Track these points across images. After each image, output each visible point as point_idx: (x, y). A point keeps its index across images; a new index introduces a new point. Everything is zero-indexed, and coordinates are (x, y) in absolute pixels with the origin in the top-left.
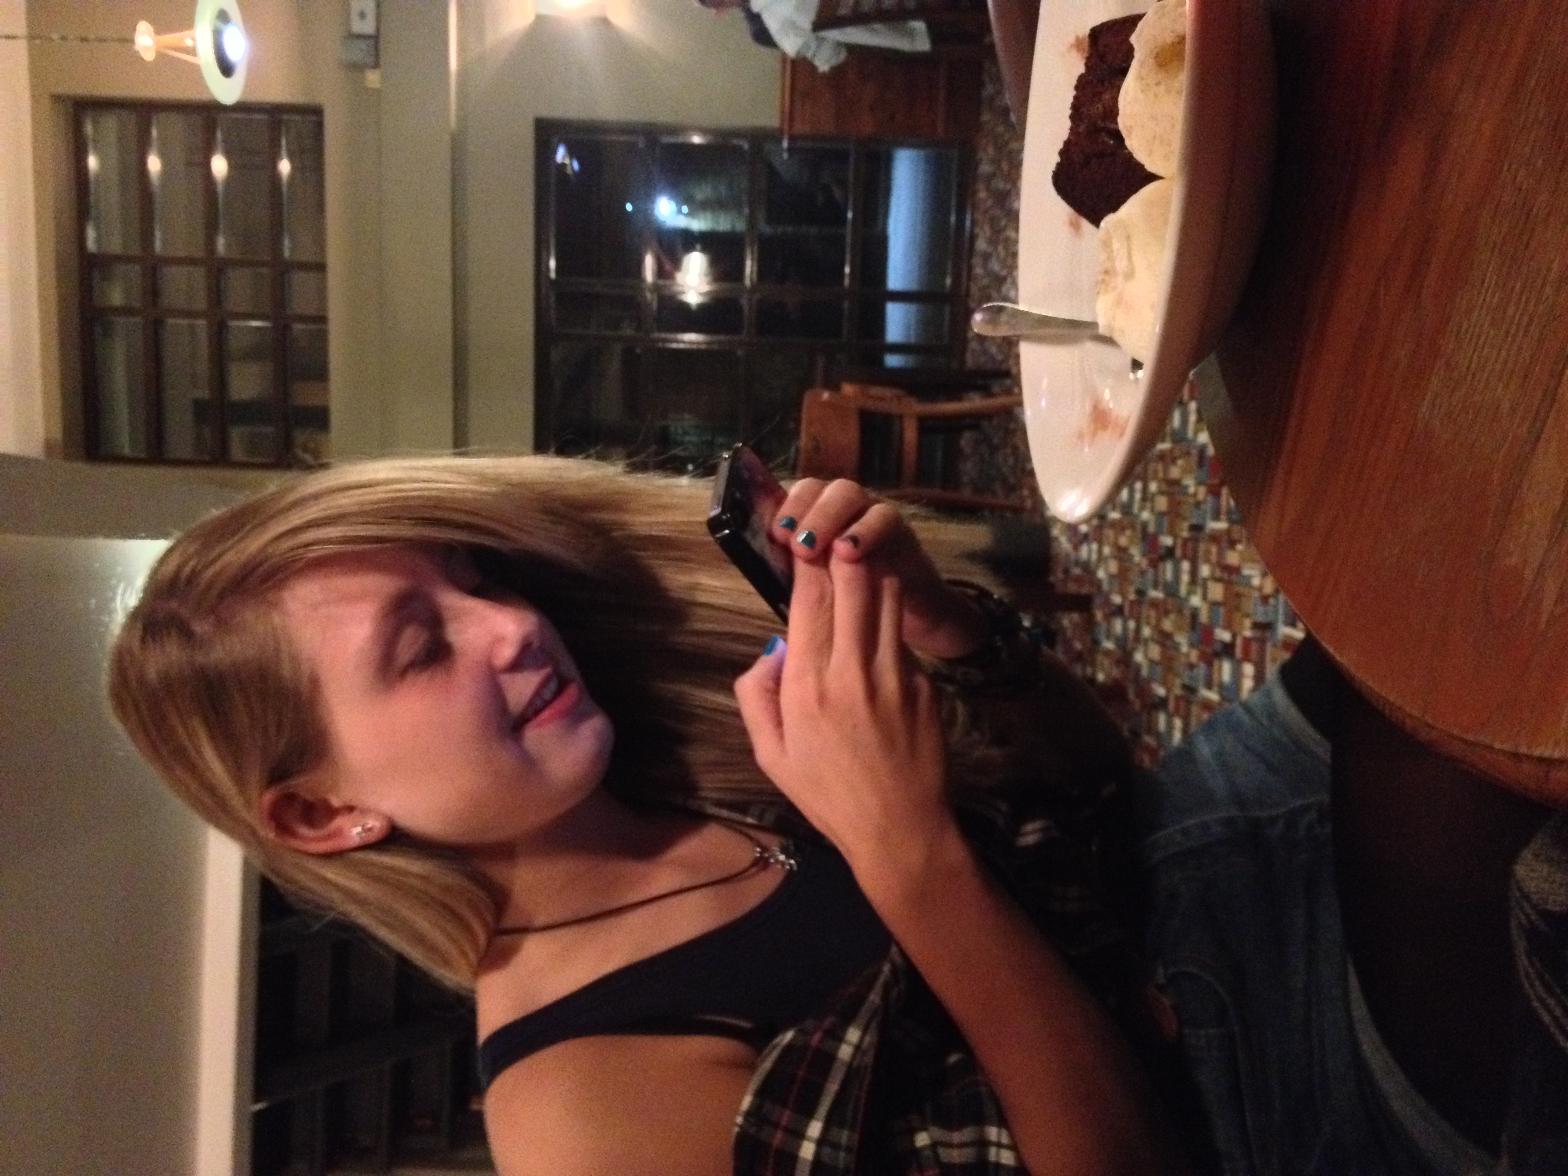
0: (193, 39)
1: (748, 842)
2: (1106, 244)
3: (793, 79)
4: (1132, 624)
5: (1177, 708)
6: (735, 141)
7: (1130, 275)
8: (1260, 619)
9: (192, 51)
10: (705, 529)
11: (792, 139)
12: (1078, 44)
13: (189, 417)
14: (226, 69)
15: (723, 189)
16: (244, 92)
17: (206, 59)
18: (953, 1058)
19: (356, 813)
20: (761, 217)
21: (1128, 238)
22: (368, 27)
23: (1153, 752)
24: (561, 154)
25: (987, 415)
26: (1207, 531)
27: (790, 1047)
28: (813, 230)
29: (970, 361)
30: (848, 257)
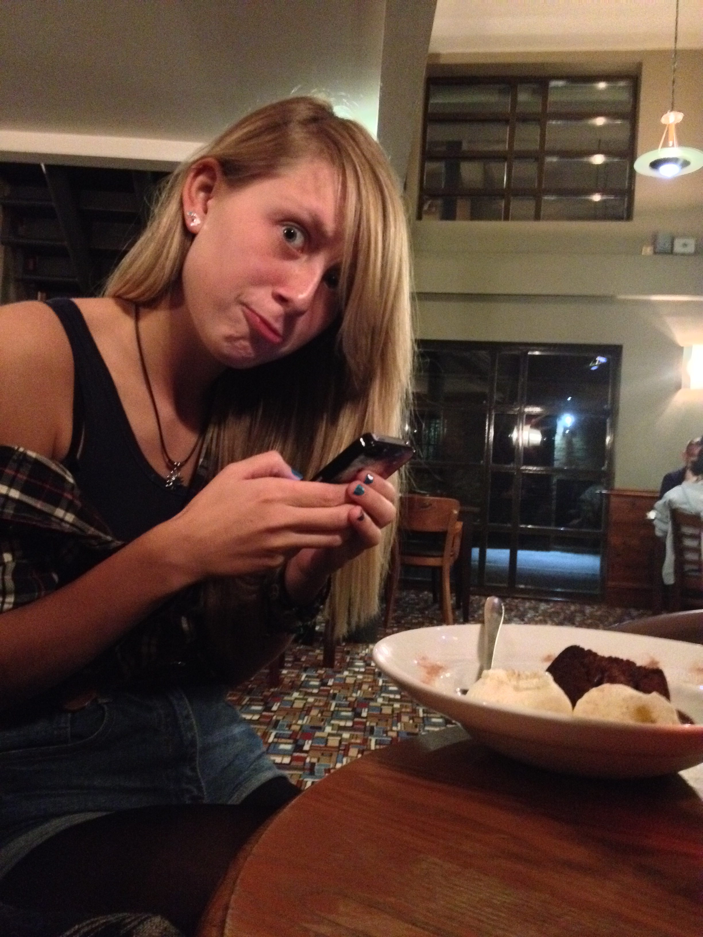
0: (673, 146)
2: (535, 675)
3: (642, 497)
4: (315, 691)
5: (265, 717)
6: (606, 462)
7: (517, 689)
8: (316, 767)
9: (665, 145)
11: (608, 496)
12: (654, 662)
14: (655, 165)
15: (579, 454)
16: (641, 175)
17: (661, 153)
18: (55, 577)
19: (204, 214)
20: (561, 476)
21: (538, 688)
22: (678, 248)
23: (239, 702)
24: (601, 360)
25: (442, 608)
27: (64, 480)
28: (554, 507)
29: (474, 598)
30: (536, 527)
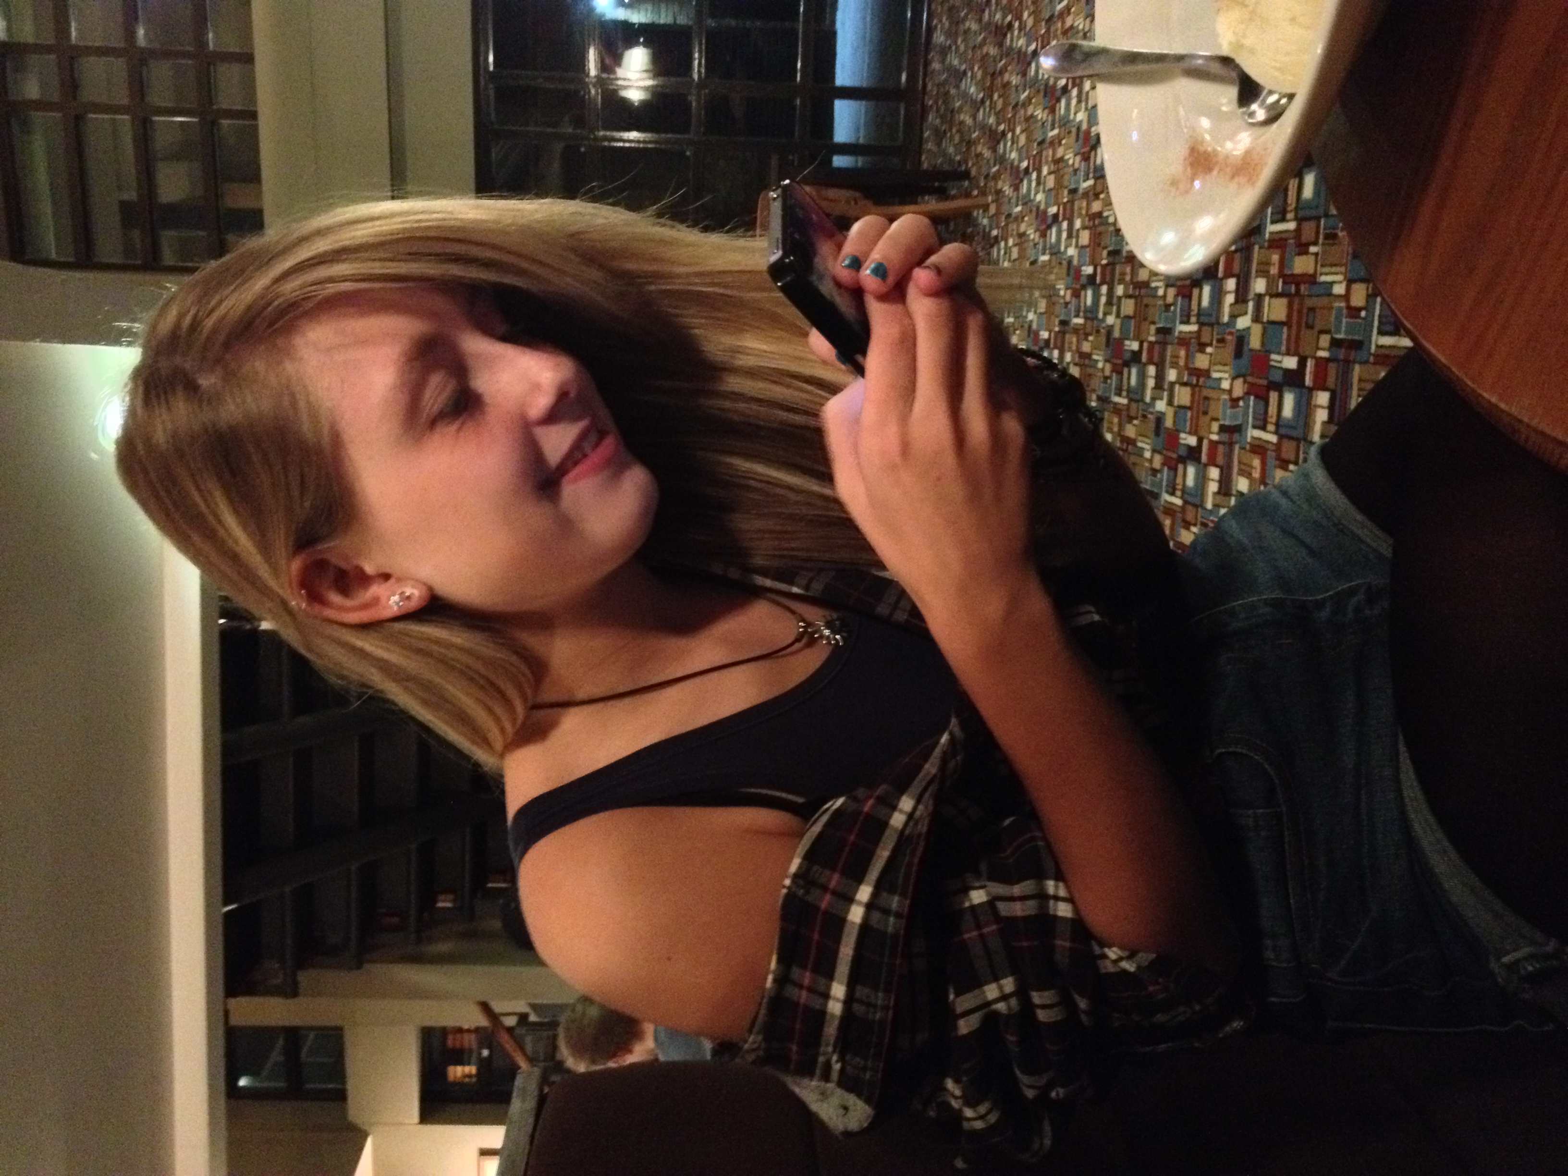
1: (788, 614)
10: (767, 277)
13: (116, 219)
18: (1008, 821)
19: (392, 581)
26: (1177, 335)
27: (840, 812)
28: (758, 24)
29: (926, 162)
30: (800, 53)
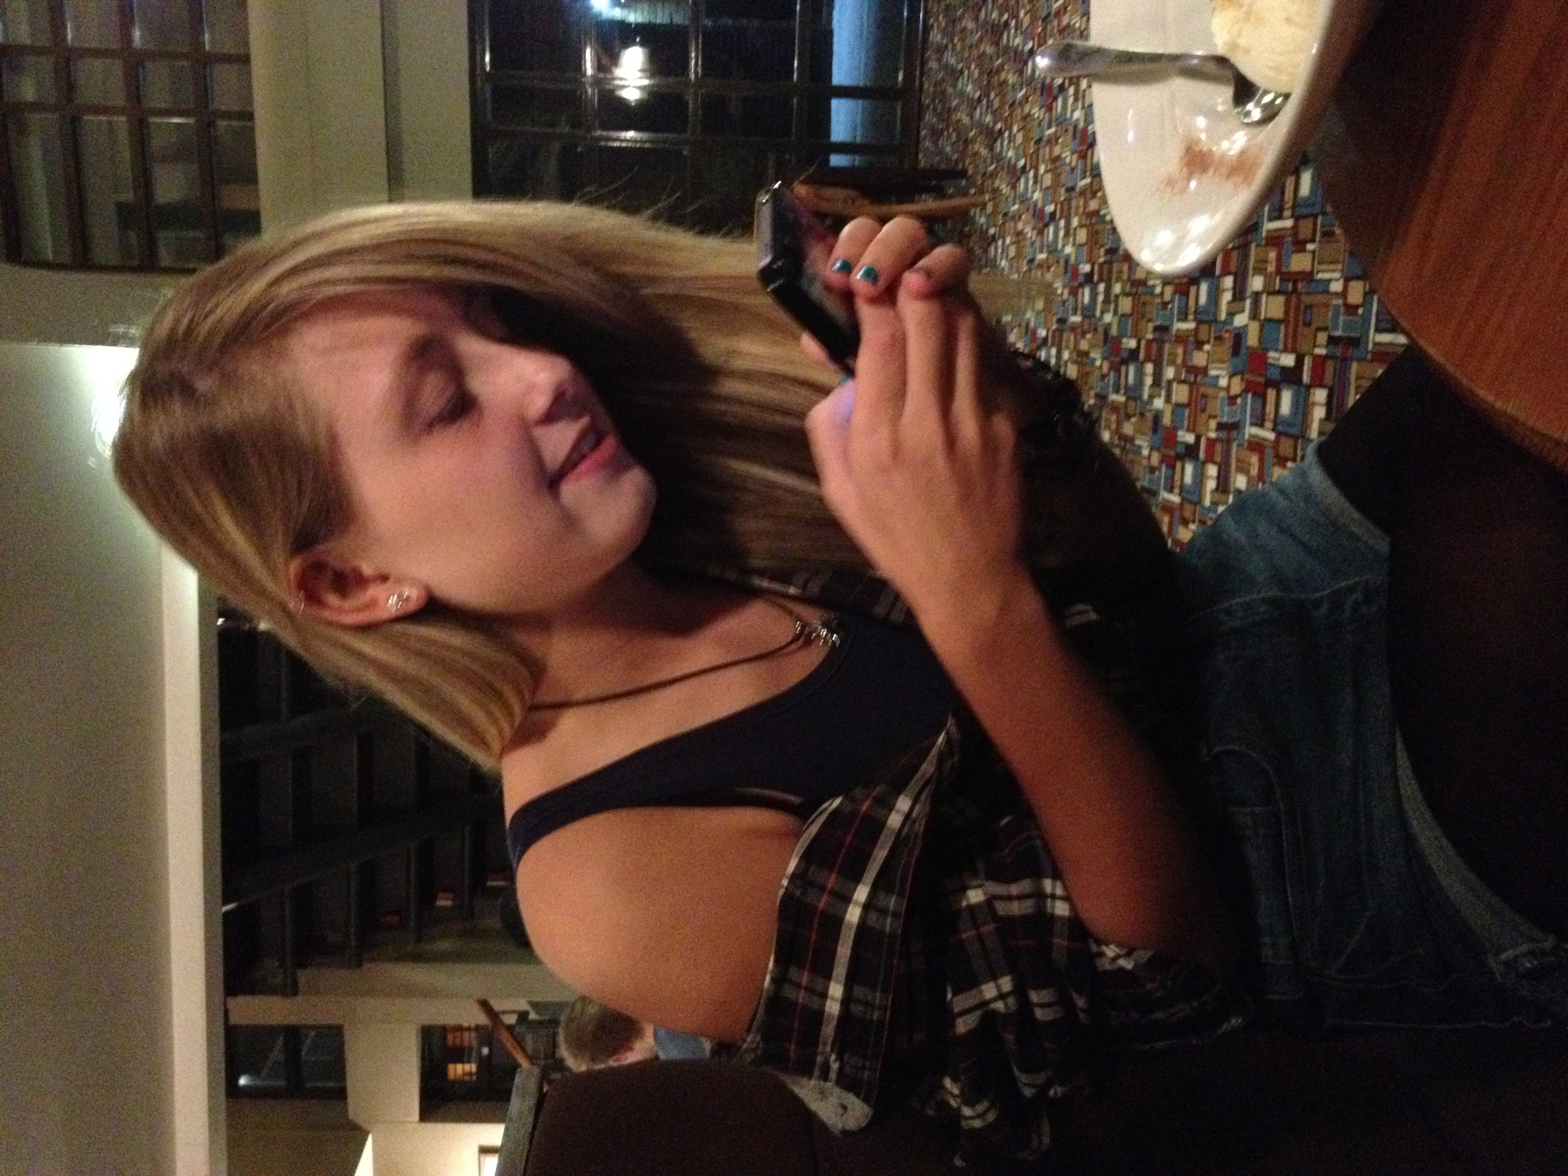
1: (788, 615)
18: (1005, 821)
19: (390, 582)
26: (1174, 332)
27: (837, 813)
29: (923, 161)
30: (797, 51)
